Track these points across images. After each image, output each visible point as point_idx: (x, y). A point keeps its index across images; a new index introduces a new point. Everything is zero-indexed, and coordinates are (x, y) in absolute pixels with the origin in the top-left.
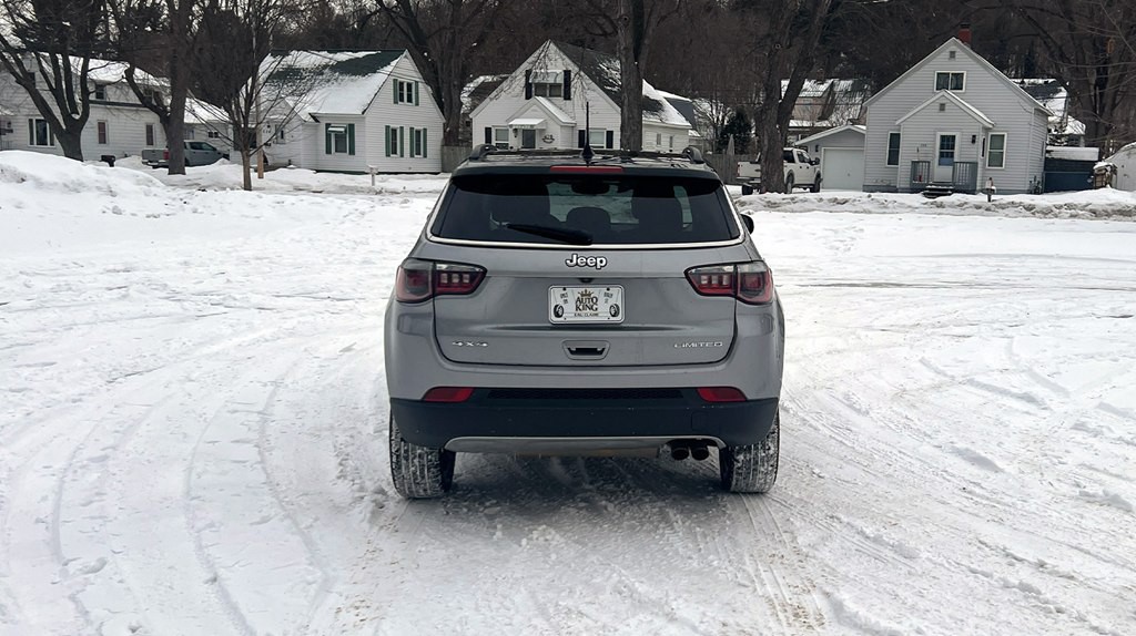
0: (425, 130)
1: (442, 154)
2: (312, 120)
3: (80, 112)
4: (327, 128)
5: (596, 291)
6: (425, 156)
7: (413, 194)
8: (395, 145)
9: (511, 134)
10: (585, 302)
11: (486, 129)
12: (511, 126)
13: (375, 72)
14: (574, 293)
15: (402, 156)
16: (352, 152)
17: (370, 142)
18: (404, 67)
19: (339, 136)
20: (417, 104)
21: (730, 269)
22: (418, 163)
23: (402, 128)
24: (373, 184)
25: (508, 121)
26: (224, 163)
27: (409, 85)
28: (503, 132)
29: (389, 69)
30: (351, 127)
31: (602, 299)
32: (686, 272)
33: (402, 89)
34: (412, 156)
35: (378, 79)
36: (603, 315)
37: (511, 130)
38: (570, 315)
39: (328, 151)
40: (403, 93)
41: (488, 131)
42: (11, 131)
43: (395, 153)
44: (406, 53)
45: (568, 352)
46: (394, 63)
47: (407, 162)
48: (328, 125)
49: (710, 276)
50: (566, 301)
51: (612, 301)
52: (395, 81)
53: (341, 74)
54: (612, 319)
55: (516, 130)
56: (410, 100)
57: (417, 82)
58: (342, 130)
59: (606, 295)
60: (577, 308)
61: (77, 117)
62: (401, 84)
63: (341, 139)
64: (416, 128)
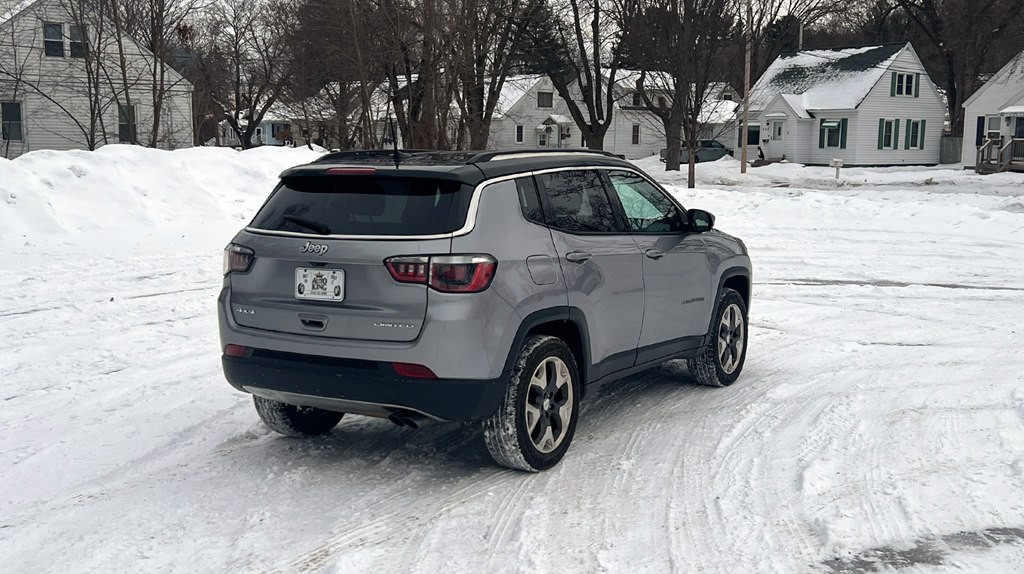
0: (924, 122)
1: (942, 146)
2: (808, 116)
3: (605, 118)
4: (821, 123)
5: (326, 274)
6: (922, 148)
7: (873, 187)
8: (888, 138)
9: (1003, 123)
10: (320, 283)
11: (979, 118)
12: (1002, 114)
13: (874, 67)
14: (312, 273)
15: (896, 148)
16: (843, 146)
17: (864, 136)
18: (906, 60)
19: (832, 131)
20: (917, 96)
21: (426, 259)
22: (914, 154)
23: (897, 121)
24: (837, 177)
25: (1000, 109)
26: (726, 159)
27: (910, 78)
28: (995, 120)
29: (887, 63)
30: (844, 122)
31: (329, 280)
32: (384, 261)
33: (901, 81)
34: (907, 148)
35: (875, 73)
36: (330, 296)
37: (1003, 119)
38: (309, 294)
39: (821, 146)
40: (903, 85)
41: (981, 120)
42: (569, 136)
43: (889, 145)
44: (909, 44)
45: (301, 323)
46: (893, 57)
47: (901, 154)
48: (823, 121)
49: (407, 265)
50: (306, 281)
51: (336, 283)
52: (894, 74)
53: (842, 70)
54: (336, 297)
55: (1008, 119)
56: (909, 92)
57: (918, 74)
58: (836, 124)
59: (333, 277)
60: (313, 287)
61: (601, 122)
62: (901, 77)
63: (834, 133)
64: (913, 119)
